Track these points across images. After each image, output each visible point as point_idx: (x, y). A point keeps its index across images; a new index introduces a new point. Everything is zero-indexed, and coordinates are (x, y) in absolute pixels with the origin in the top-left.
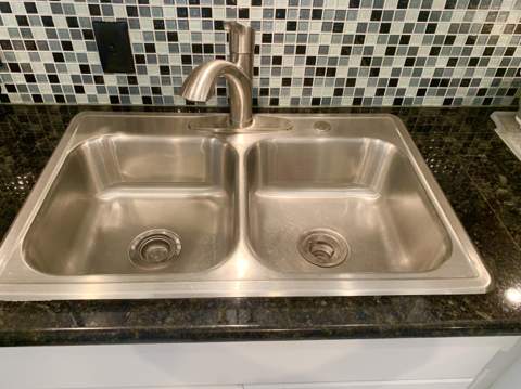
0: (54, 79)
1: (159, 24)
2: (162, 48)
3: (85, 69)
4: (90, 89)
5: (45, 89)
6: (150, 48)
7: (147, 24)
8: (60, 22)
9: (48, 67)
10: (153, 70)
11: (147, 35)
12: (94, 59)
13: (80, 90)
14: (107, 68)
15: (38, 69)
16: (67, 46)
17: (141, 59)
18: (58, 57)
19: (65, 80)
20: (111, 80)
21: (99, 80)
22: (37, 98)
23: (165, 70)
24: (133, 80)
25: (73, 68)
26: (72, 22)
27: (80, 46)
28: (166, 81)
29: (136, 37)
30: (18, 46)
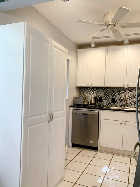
0: (106, 103)
1: (118, 98)
2: (118, 100)
3: (110, 102)
4: (110, 104)
5: (105, 104)
6: (117, 100)
7: (117, 98)
8: (109, 98)
9: (106, 102)
10: (117, 103)
11: (117, 99)
12: (111, 101)
13: (108, 105)
14: (112, 102)
15: (105, 102)
16: (109, 100)
17: (116, 101)
18: (107, 101)
19: (107, 103)
20: (112, 104)
21: (111, 103)
22: (104, 105)
23: (118, 103)
24: (114, 104)
25: (109, 102)
26: (110, 98)
27: (110, 100)
28: (118, 104)
29: (116, 99)
30: (104, 100)
